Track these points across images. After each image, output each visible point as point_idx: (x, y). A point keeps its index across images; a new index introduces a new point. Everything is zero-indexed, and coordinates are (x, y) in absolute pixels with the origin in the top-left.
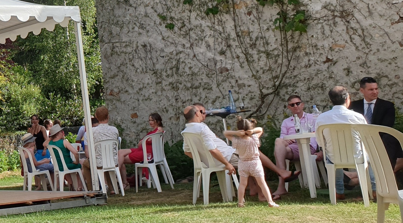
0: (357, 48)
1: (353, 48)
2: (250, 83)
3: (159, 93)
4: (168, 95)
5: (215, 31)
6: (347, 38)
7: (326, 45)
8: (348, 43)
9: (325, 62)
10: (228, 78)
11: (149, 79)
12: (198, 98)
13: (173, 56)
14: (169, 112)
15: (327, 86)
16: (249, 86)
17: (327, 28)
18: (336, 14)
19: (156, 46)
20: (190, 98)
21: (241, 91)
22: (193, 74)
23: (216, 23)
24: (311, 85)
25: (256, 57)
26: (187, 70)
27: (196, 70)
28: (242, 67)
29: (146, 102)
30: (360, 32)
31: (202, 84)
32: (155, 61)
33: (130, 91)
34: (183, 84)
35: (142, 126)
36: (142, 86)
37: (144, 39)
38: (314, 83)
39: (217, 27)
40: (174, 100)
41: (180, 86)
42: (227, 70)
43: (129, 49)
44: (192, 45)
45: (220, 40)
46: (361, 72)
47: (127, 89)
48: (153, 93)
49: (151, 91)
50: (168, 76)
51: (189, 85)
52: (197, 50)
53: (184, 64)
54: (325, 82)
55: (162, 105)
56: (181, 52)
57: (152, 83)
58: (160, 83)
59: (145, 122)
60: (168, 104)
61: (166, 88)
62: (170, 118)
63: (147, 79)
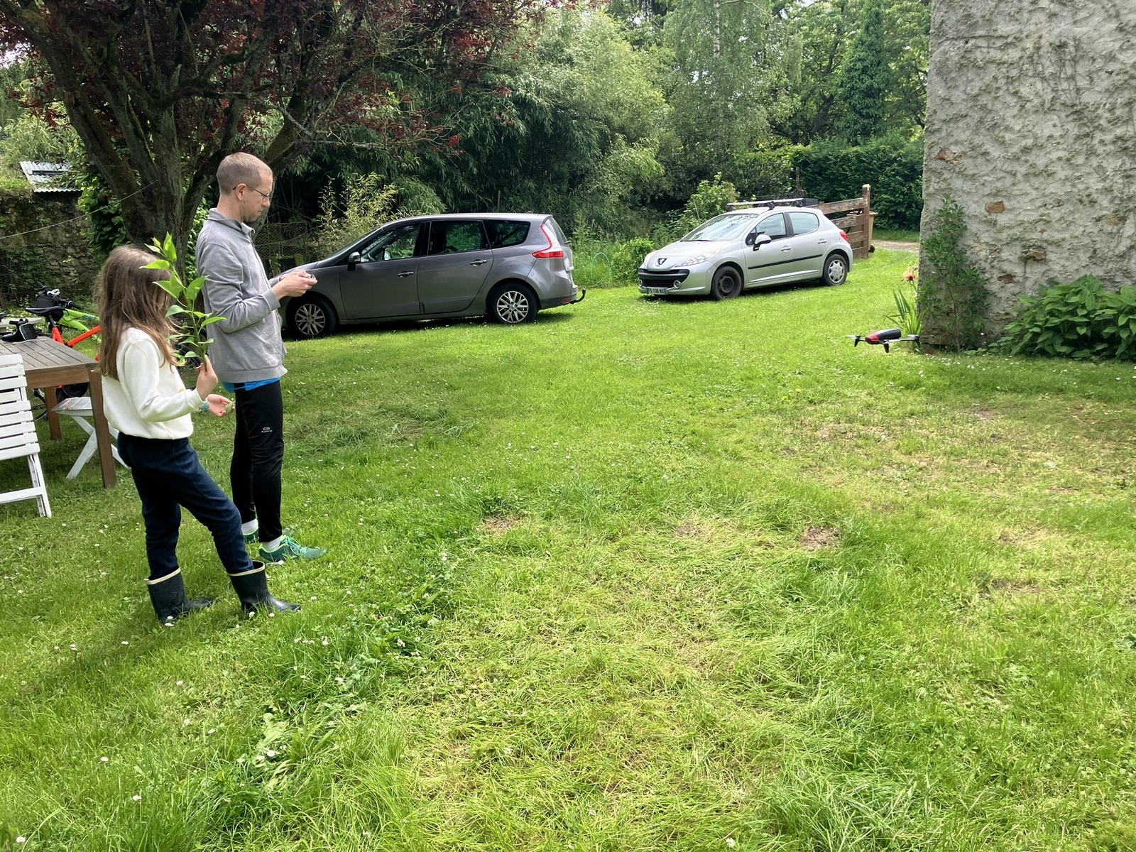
3: (1080, 160)
4: (1105, 165)
11: (1055, 126)
14: (1097, 206)
19: (1093, 46)
29: (1033, 180)
32: (1083, 83)
33: (995, 152)
35: (1011, 232)
36: (1029, 142)
37: (1061, 29)
40: (1118, 179)
43: (1014, 54)
47: (987, 147)
48: (1060, 159)
49: (1054, 156)
50: (1114, 122)
55: (1081, 187)
57: (1062, 136)
58: (1087, 135)
59: (1022, 223)
60: (1100, 186)
61: (1100, 149)
62: (1098, 220)
63: (1048, 127)
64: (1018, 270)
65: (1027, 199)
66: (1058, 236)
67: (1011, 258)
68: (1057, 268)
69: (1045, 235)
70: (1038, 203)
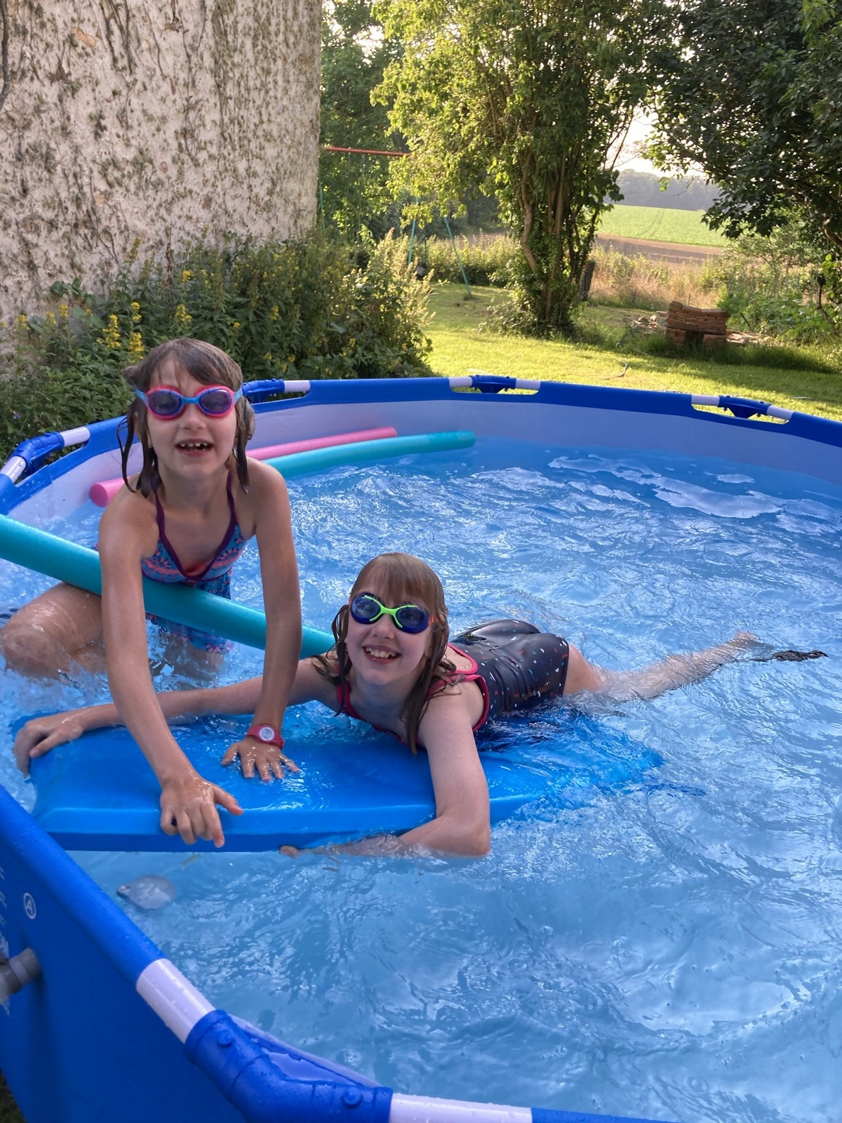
0: (115, 60)
1: (108, 59)
6: (101, 24)
7: (60, 23)
8: (101, 39)
9: (53, 78)
15: (58, 157)
24: (24, 147)
30: (123, 16)
38: (31, 141)
46: (118, 136)
54: (53, 145)
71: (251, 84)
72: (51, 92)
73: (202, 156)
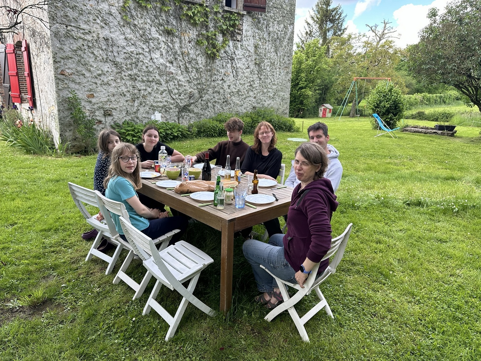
0: (234, 76)
1: (232, 76)
2: (185, 85)
3: (119, 81)
4: (127, 83)
5: (168, 46)
6: (231, 71)
7: (223, 72)
9: (221, 80)
10: (173, 79)
11: (108, 68)
12: (151, 89)
13: (133, 55)
14: (126, 96)
15: (221, 92)
16: (185, 86)
17: (224, 63)
18: (229, 57)
19: (118, 42)
20: (144, 88)
21: (180, 88)
22: (149, 72)
23: (169, 41)
25: (190, 70)
26: (144, 67)
27: (151, 70)
28: (182, 74)
29: (104, 86)
30: (236, 68)
31: (155, 80)
32: (116, 54)
33: (88, 74)
34: (140, 78)
35: (98, 105)
36: (100, 72)
37: (105, 33)
39: (169, 44)
40: (131, 88)
41: (137, 78)
42: (172, 74)
43: (89, 37)
44: (150, 51)
45: (170, 53)
46: (234, 88)
47: (84, 72)
48: (112, 80)
49: (110, 78)
50: (127, 69)
51: (145, 79)
52: (153, 56)
53: (141, 63)
55: (120, 90)
56: (140, 54)
57: (111, 72)
58: (120, 73)
59: (102, 102)
60: (126, 90)
61: (125, 78)
62: (127, 101)
63: (106, 67)
64: (103, 119)
65: (102, 93)
66: (115, 107)
67: (99, 115)
68: (116, 117)
69: (110, 106)
70: (106, 95)
71: (269, 75)
72: (220, 82)
73: (253, 90)
